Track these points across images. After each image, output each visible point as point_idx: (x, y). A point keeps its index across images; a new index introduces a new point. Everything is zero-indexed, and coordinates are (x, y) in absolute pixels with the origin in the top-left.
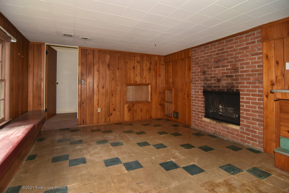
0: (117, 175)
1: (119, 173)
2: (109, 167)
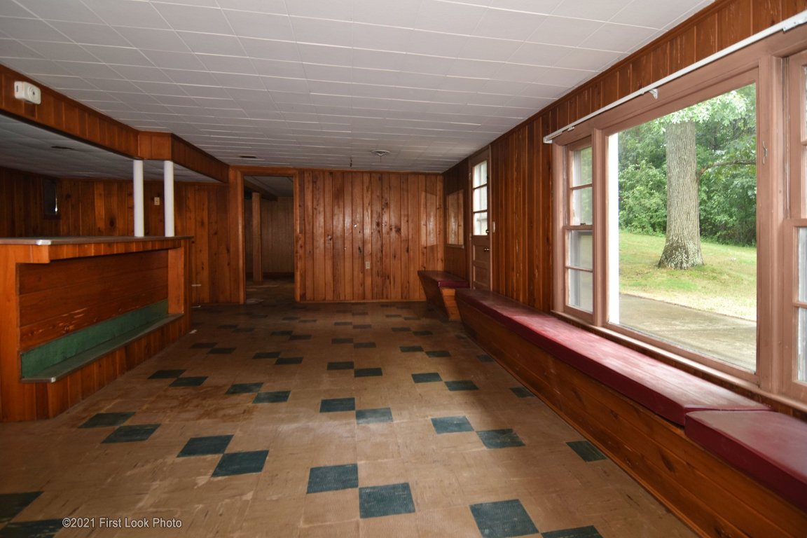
0: (387, 458)
1: (379, 461)
2: (402, 481)
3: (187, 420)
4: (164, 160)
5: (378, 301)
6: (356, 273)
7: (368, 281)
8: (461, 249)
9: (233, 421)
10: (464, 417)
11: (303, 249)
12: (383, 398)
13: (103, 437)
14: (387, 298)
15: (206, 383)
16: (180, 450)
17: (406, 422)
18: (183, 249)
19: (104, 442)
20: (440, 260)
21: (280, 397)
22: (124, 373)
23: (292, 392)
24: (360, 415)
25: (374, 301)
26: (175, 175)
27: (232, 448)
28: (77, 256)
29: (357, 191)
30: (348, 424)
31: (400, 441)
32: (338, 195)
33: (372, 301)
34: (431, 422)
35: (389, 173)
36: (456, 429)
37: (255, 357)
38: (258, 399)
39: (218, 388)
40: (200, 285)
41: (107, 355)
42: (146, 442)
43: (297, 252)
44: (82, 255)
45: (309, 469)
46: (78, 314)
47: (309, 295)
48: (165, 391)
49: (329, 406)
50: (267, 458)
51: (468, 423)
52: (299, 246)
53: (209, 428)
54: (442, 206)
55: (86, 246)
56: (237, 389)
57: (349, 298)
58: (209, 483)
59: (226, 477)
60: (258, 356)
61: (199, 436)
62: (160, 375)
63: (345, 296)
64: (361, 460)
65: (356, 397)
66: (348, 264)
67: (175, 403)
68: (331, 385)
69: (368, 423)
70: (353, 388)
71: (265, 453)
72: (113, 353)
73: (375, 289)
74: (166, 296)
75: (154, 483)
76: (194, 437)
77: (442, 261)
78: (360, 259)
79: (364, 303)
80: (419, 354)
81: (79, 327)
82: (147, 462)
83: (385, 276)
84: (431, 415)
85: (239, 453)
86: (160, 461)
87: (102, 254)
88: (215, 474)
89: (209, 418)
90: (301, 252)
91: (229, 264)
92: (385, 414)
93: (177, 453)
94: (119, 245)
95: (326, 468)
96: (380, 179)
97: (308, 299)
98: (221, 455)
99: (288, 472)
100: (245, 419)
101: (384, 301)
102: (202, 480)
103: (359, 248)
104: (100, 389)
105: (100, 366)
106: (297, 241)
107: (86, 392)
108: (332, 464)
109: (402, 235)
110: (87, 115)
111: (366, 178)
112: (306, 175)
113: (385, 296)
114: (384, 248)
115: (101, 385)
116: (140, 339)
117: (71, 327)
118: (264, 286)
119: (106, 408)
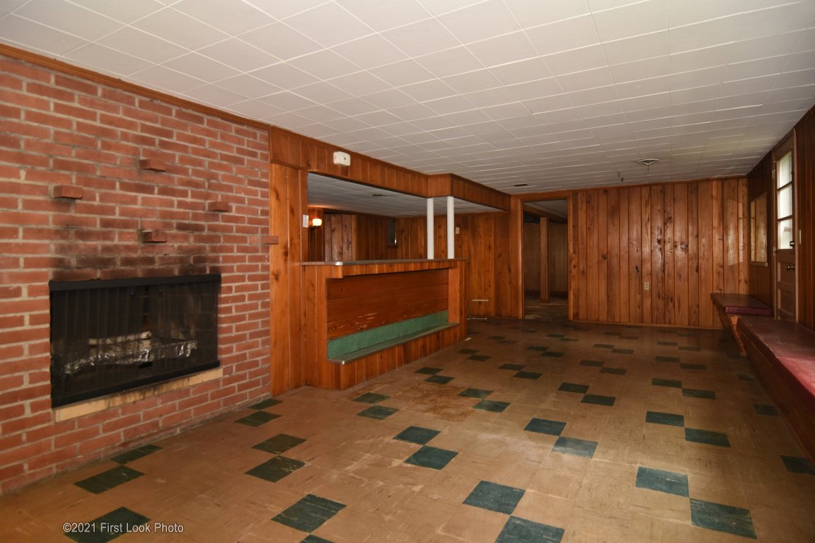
0: (560, 495)
1: (550, 495)
2: (559, 525)
3: (418, 411)
4: (447, 196)
5: (658, 325)
6: (632, 294)
7: (647, 303)
8: (764, 267)
9: (448, 420)
10: (685, 478)
11: (577, 268)
12: (597, 430)
13: (360, 411)
14: (670, 323)
15: (452, 383)
16: (398, 433)
17: (607, 463)
18: (459, 268)
19: (359, 414)
20: (743, 281)
21: (498, 407)
22: (402, 365)
23: (511, 405)
24: (561, 442)
25: (654, 325)
26: (455, 208)
27: (434, 443)
28: (364, 273)
29: (634, 207)
30: (543, 448)
31: (585, 481)
32: (614, 212)
33: (651, 325)
34: (637, 471)
35: (673, 184)
36: (664, 488)
37: (501, 368)
38: (480, 406)
39: (456, 388)
40: (487, 300)
41: (387, 349)
42: (381, 421)
43: (570, 272)
44: (368, 273)
45: (479, 481)
46: (370, 316)
47: (582, 315)
48: (419, 384)
49: (536, 426)
50: (453, 460)
51: (687, 485)
52: (572, 265)
53: (427, 420)
54: (746, 215)
55: (371, 266)
56: (471, 393)
57: (625, 320)
58: (400, 467)
59: (413, 466)
60: (505, 367)
61: (418, 426)
62: (424, 371)
63: (620, 318)
64: (531, 488)
65: (568, 423)
66: (624, 285)
67: (419, 395)
68: (550, 405)
69: (564, 452)
70: (572, 413)
71: (453, 454)
72: (393, 348)
73: (656, 313)
74: (446, 308)
75: (367, 455)
76: (413, 425)
77: (746, 282)
78: (638, 280)
79: (640, 327)
80: (673, 391)
81: (371, 326)
82: (373, 437)
83: (667, 298)
84: (641, 463)
85: (435, 449)
86: (381, 438)
87: (385, 272)
88: (408, 461)
89: (434, 413)
90: (574, 271)
91: (510, 283)
92: (588, 448)
93: (395, 435)
94: (399, 265)
95: (495, 485)
96: (663, 191)
97: (581, 318)
98: (422, 446)
99: (461, 478)
100: (458, 421)
101: (666, 326)
102: (397, 463)
103: (637, 268)
104: (381, 375)
105: (382, 357)
106: (571, 261)
107: (370, 375)
108: (503, 483)
109: (690, 252)
110: (386, 169)
111: (645, 192)
112: (579, 195)
113: (667, 320)
114: (666, 268)
115: (382, 372)
116: (417, 339)
117: (365, 326)
118: (550, 304)
119: (376, 390)
